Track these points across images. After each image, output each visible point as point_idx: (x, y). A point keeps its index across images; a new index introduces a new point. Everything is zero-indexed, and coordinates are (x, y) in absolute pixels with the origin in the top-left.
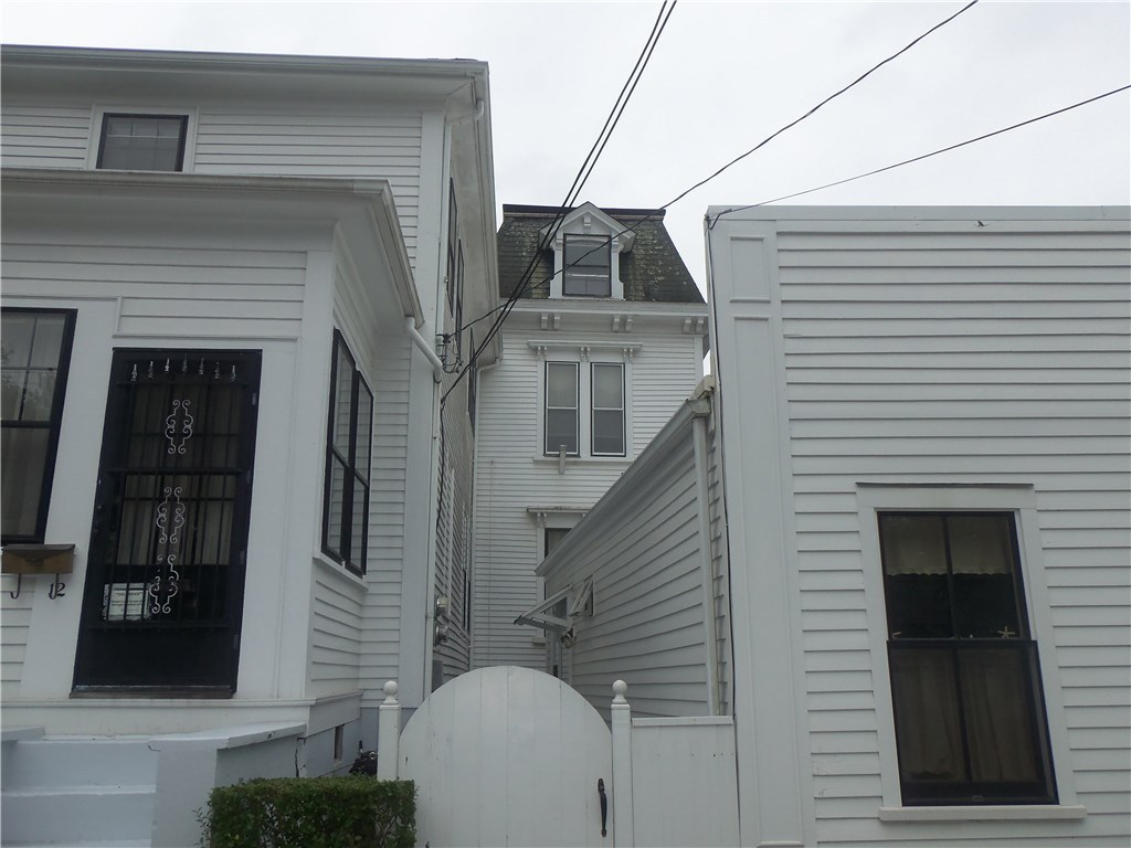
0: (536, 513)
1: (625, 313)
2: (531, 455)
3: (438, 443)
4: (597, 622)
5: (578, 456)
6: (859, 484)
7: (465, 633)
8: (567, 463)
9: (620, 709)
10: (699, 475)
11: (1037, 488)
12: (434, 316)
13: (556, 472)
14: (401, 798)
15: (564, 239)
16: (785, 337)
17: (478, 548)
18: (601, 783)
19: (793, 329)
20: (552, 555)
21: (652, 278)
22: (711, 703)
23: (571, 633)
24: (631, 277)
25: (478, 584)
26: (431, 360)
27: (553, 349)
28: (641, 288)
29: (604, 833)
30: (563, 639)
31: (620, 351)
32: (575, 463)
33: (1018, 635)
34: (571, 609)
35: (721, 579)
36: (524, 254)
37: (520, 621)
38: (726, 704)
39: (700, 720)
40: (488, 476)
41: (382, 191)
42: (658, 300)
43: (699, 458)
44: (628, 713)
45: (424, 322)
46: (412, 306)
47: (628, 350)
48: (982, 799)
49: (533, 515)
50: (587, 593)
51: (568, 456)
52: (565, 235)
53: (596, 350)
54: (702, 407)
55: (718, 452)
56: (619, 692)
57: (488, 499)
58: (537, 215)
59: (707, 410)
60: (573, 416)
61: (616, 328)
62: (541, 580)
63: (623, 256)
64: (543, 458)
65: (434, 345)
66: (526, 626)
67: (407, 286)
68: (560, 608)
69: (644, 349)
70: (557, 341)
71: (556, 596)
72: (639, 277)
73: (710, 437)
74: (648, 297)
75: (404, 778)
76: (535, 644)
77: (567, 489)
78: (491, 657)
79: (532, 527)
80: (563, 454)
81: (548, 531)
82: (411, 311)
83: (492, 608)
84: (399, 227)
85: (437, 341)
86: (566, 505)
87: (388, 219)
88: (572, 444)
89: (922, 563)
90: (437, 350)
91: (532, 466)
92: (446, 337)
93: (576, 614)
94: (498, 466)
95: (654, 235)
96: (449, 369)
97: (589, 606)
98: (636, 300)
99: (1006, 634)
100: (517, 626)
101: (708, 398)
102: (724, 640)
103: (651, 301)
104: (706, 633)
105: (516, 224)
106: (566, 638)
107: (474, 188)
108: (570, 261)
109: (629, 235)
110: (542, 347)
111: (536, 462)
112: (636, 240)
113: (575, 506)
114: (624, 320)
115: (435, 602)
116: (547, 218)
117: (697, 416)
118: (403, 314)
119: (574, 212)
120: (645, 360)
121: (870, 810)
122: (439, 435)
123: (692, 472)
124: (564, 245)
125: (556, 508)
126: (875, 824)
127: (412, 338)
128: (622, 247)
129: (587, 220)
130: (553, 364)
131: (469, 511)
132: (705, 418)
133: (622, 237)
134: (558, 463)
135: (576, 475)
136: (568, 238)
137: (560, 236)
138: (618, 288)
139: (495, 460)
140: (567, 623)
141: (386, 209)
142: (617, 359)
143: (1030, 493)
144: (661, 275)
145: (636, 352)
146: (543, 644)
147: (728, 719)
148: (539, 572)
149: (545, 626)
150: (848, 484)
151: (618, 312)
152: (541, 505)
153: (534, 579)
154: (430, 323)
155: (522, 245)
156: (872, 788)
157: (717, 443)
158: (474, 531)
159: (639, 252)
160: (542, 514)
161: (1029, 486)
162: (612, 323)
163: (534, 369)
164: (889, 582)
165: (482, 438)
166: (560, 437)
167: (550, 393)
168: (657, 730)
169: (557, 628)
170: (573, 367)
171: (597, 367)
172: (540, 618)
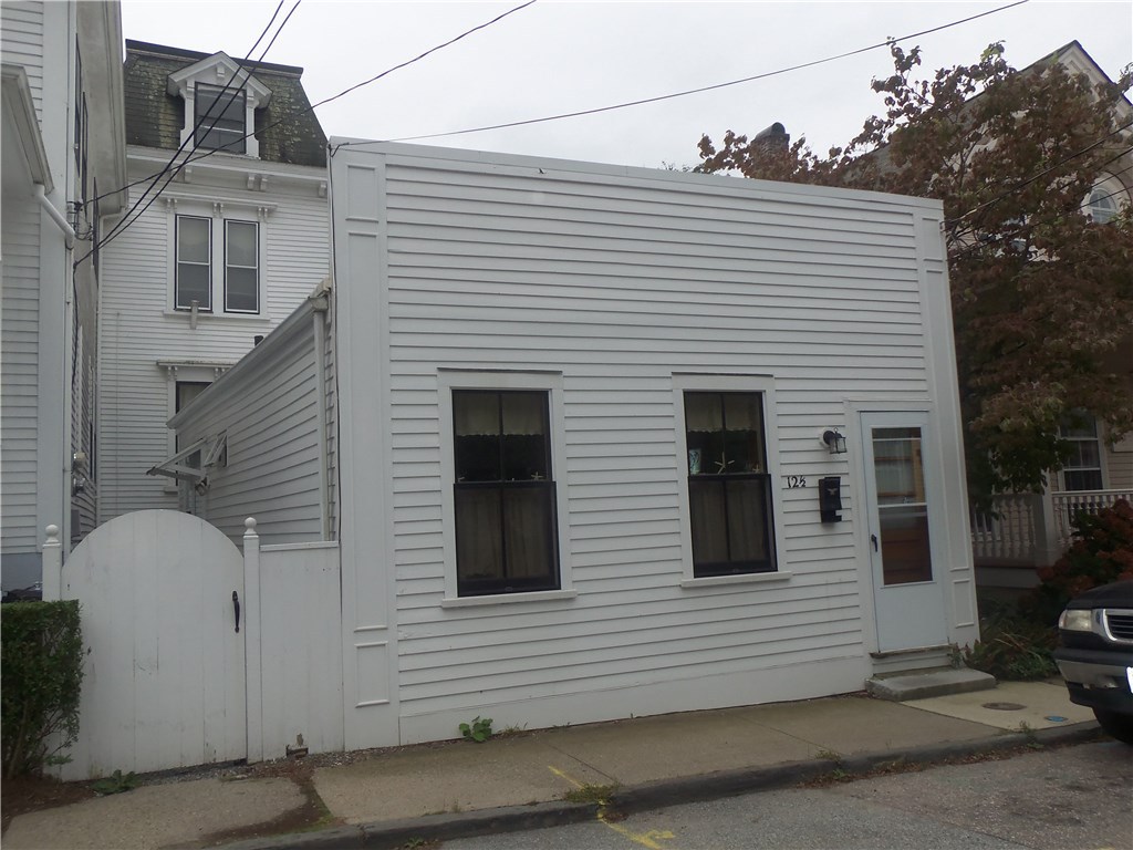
0: (166, 367)
1: (261, 172)
2: (161, 309)
3: (71, 306)
4: (230, 472)
5: (211, 311)
6: (440, 369)
7: (93, 484)
8: (199, 318)
9: (251, 539)
10: (316, 356)
11: (565, 374)
12: (64, 185)
13: (187, 326)
14: (67, 614)
15: (196, 88)
16: (389, 251)
17: (103, 400)
18: (235, 594)
19: (395, 245)
20: (184, 411)
21: (289, 137)
22: (322, 533)
23: (205, 482)
24: (266, 135)
25: (104, 435)
26: (63, 228)
27: (184, 202)
28: (277, 148)
29: (237, 630)
30: (197, 487)
31: (255, 210)
32: (208, 319)
33: (545, 478)
34: (205, 461)
35: (332, 440)
36: (151, 97)
37: (153, 471)
38: (333, 533)
39: (314, 544)
40: (114, 329)
41: (18, 76)
42: (294, 163)
43: (317, 343)
44: (257, 542)
45: (53, 188)
46: (43, 175)
47: (263, 209)
48: (512, 589)
49: (163, 369)
50: (221, 446)
51: (200, 311)
52: (196, 83)
53: (229, 207)
54: (321, 304)
55: (333, 341)
56: (250, 526)
57: (114, 351)
58: (166, 56)
59: (324, 307)
60: (206, 271)
61: (250, 186)
62: (173, 433)
63: (258, 111)
64: (173, 312)
65: (65, 215)
66: (157, 476)
67: (38, 158)
68: (194, 460)
69: (278, 209)
70: (189, 195)
71: (190, 449)
72: (275, 136)
73: (327, 327)
74: (284, 158)
75: (68, 597)
76: (166, 493)
77: (199, 343)
78: (120, 506)
79: (162, 380)
80: (195, 309)
81: (179, 385)
82: (41, 178)
83: (120, 459)
84: (31, 99)
85: (68, 208)
86: (200, 360)
87: (22, 100)
88: (205, 300)
89: (482, 427)
90: (68, 218)
91: (163, 320)
92: (78, 205)
93: (210, 465)
94: (124, 318)
95: (290, 94)
96: (81, 236)
97: (223, 459)
98: (272, 160)
99: (537, 477)
100: (150, 476)
101: (326, 296)
102: (333, 486)
103: (286, 162)
104: (319, 481)
105: (141, 63)
106: (200, 487)
107: (100, 42)
108: (202, 112)
109: (265, 92)
110: (172, 200)
111: (166, 316)
112: (272, 96)
113: (207, 360)
114: (259, 179)
115: (73, 457)
116: (176, 61)
117: (317, 311)
118: (31, 180)
119: (208, 60)
120: (280, 221)
121: (436, 601)
122: (71, 300)
123: (312, 354)
124: (195, 94)
125: (188, 362)
126: (438, 610)
127: (41, 204)
128: (257, 103)
129: (221, 70)
130: (184, 218)
131: (95, 362)
132: (324, 313)
133: (256, 91)
134: (189, 318)
135: (208, 331)
136: (200, 87)
137: (191, 84)
138: (253, 145)
139: (123, 312)
140: (201, 473)
141: (20, 92)
142: (251, 218)
143: (561, 377)
144: (297, 136)
145: (271, 212)
146: (175, 493)
147: (336, 543)
148: (170, 425)
149: (177, 476)
150: (432, 368)
151: (253, 170)
152: (172, 359)
153: (165, 430)
154: (60, 189)
155: (148, 87)
156: (436, 586)
157: (332, 333)
158: (99, 383)
159: (276, 110)
160: (173, 368)
161: (560, 372)
162: (247, 181)
163: (164, 221)
164: (458, 441)
165: (106, 289)
166: (191, 290)
167: (180, 247)
168: (279, 554)
169: (191, 478)
170: (205, 223)
171: (231, 225)
172: (173, 468)
